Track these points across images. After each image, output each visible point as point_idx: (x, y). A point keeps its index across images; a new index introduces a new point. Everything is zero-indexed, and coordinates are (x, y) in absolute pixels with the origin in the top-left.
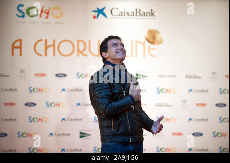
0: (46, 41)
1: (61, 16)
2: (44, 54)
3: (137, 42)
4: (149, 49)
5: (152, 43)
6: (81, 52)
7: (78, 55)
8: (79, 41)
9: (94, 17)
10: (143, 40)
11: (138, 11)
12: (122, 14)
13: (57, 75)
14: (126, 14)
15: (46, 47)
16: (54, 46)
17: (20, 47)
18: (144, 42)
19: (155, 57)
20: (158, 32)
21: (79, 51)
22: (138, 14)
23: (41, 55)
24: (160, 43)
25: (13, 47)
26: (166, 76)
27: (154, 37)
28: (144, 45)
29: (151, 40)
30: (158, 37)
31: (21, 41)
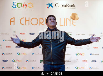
0: (25, 18)
1: (32, 7)
2: (24, 24)
3: (67, 19)
4: (72, 22)
5: (74, 19)
6: (41, 23)
7: (40, 25)
8: (40, 18)
9: (47, 8)
10: (69, 18)
11: (67, 5)
12: (60, 6)
13: (30, 34)
14: (62, 6)
15: (26, 21)
16: (29, 20)
17: (14, 21)
18: (70, 19)
19: (75, 26)
20: (76, 14)
21: (40, 23)
22: (67, 6)
23: (23, 25)
24: (77, 19)
25: (11, 21)
26: (80, 34)
27: (75, 17)
28: (70, 20)
29: (73, 18)
30: (77, 17)
31: (14, 18)
